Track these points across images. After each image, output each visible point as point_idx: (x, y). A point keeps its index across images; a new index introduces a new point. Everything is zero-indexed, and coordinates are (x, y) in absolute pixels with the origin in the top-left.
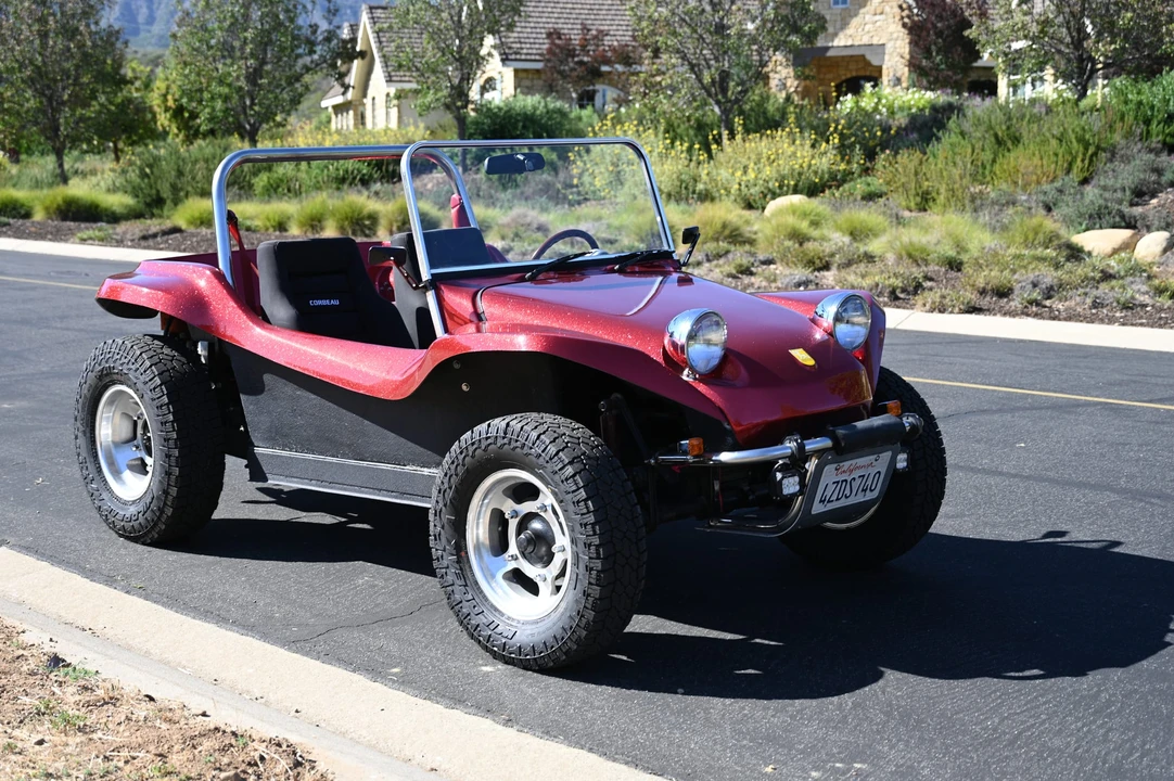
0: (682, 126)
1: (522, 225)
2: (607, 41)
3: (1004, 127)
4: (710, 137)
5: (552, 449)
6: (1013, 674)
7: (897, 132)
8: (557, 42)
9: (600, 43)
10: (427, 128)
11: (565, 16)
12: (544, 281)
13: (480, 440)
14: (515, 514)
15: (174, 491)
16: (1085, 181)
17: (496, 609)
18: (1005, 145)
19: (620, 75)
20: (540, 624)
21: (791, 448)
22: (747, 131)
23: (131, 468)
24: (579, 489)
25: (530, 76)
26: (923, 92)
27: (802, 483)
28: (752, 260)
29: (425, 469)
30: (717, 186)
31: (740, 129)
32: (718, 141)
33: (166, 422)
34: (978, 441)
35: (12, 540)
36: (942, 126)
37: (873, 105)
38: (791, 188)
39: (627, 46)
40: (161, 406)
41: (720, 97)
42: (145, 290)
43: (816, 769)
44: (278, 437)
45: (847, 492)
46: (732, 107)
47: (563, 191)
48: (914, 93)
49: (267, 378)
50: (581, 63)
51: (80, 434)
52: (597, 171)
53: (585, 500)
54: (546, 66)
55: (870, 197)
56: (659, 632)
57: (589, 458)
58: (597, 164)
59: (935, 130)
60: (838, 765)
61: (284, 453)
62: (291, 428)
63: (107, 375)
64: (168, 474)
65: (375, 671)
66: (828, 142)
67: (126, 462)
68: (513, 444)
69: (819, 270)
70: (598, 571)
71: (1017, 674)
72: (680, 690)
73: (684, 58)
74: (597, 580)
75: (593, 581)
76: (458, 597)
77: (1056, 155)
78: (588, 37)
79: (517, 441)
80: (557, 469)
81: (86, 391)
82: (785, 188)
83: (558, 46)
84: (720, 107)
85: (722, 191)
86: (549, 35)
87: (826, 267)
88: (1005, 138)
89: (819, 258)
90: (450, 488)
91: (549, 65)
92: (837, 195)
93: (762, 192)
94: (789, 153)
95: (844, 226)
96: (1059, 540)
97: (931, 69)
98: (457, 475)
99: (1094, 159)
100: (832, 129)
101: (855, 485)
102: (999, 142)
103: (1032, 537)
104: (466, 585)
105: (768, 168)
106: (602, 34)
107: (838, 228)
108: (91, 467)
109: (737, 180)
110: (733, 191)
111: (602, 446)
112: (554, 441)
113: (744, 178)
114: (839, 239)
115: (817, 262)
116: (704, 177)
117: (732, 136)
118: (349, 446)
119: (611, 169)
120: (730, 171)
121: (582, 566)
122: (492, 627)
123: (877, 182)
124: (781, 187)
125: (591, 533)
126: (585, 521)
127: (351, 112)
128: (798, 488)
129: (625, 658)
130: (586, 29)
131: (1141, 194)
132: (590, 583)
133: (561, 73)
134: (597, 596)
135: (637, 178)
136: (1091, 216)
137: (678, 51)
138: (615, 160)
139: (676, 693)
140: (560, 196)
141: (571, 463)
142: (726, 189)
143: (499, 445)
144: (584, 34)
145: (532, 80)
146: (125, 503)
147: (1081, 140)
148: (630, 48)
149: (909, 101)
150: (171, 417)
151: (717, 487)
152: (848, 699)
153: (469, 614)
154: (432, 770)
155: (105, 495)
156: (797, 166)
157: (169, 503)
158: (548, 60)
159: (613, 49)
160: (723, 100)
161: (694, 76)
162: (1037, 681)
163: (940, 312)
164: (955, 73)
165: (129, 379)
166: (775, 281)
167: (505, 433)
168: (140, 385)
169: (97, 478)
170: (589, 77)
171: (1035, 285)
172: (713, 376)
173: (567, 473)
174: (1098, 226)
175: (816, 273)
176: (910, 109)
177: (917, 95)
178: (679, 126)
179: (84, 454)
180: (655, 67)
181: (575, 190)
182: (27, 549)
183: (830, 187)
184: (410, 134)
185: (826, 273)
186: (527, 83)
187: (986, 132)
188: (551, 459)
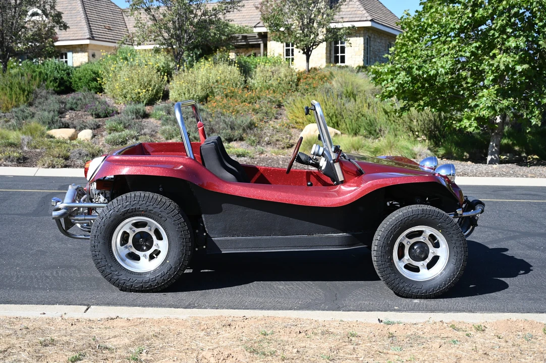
14: (409, 243)
15: (186, 263)
17: (409, 279)
20: (433, 281)
24: (458, 228)
33: (184, 230)
49: (224, 206)
75: (465, 260)
76: (393, 278)
80: (449, 222)
108: (110, 261)
121: (460, 256)
122: (410, 286)
131: (61, 113)
147: (20, 88)
150: (187, 228)
153: (398, 283)
155: (122, 273)
163: (52, 168)
165: (155, 213)
169: (114, 265)
173: (453, 223)
188: (446, 219)
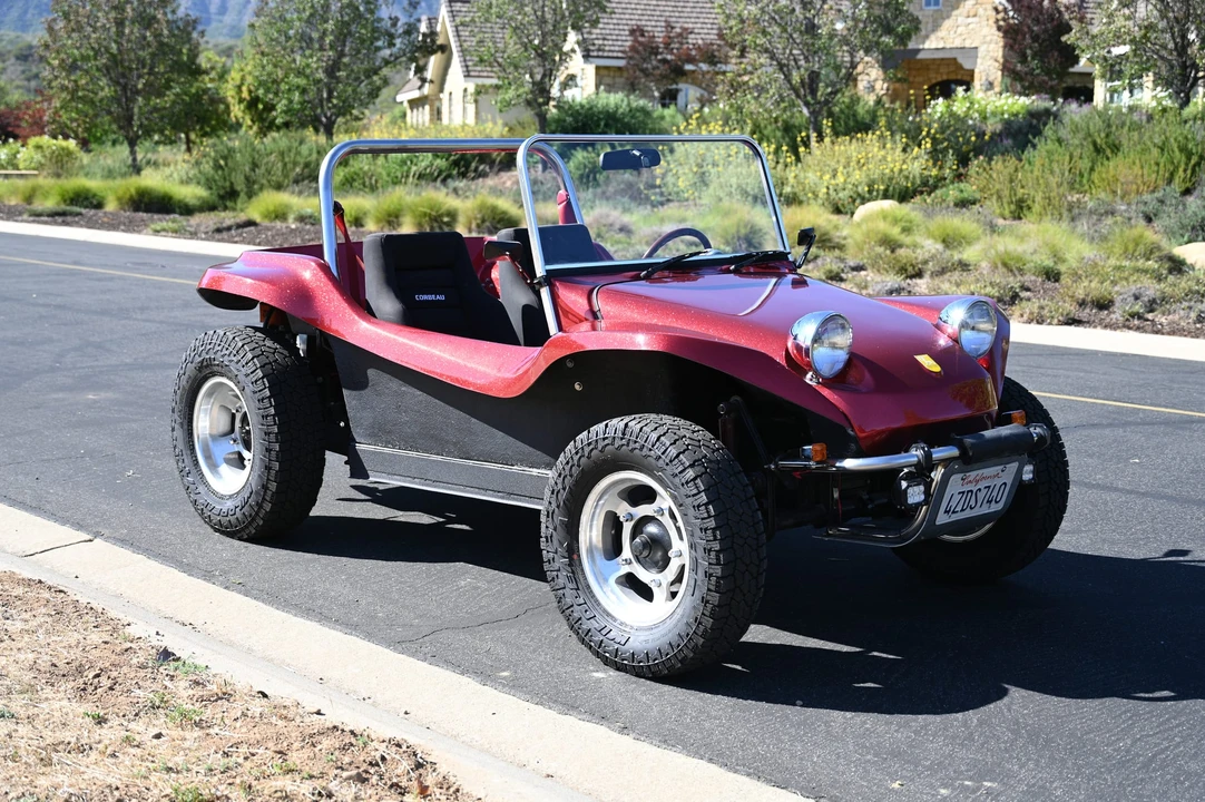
0: (769, 128)
1: (605, 226)
2: (692, 39)
3: (1103, 135)
4: (799, 139)
5: (673, 451)
6: (1142, 695)
7: (991, 137)
8: (641, 39)
9: (684, 41)
10: (506, 125)
11: (649, 12)
12: (659, 280)
13: (597, 441)
14: (630, 517)
15: (273, 486)
16: (1187, 192)
17: (608, 614)
18: (1104, 153)
19: (704, 74)
20: (654, 631)
21: (917, 456)
22: (836, 134)
23: (228, 461)
24: (699, 492)
25: (612, 74)
26: (1017, 97)
27: (927, 493)
28: (842, 266)
29: (535, 470)
30: (804, 190)
31: (828, 131)
32: (806, 144)
33: (267, 416)
34: (1090, 456)
35: (106, 532)
36: (1038, 133)
37: (965, 109)
38: (881, 193)
39: (712, 44)
40: (263, 399)
41: (809, 98)
42: (249, 281)
43: (945, 786)
44: (381, 434)
45: (973, 503)
46: (821, 109)
47: (646, 192)
48: (1007, 98)
49: (371, 373)
50: (664, 61)
51: (177, 426)
52: (680, 172)
53: (706, 505)
54: (628, 63)
55: (963, 204)
56: (773, 642)
57: (710, 461)
58: (681, 164)
59: (1030, 137)
60: (967, 783)
61: (386, 450)
62: (395, 425)
63: (207, 366)
64: (268, 468)
65: (485, 675)
66: (919, 146)
67: (224, 456)
68: (632, 445)
69: (912, 277)
70: (717, 578)
71: (1147, 695)
72: (799, 702)
73: (773, 57)
74: (717, 586)
75: (713, 588)
76: (569, 601)
77: (1158, 164)
78: (672, 35)
79: (636, 442)
80: (677, 472)
81: (185, 383)
82: (875, 193)
83: (641, 44)
84: (808, 108)
85: (810, 195)
86: (632, 32)
87: (919, 275)
88: (1104, 146)
89: (912, 265)
90: (564, 489)
91: (632, 62)
92: (928, 201)
93: (851, 197)
94: (880, 157)
95: (936, 233)
96: (1181, 558)
97: (1026, 74)
98: (571, 476)
99: (1197, 169)
100: (924, 133)
101: (981, 496)
102: (1098, 150)
103: (1154, 555)
104: (578, 589)
105: (857, 172)
106: (686, 32)
107: (930, 235)
108: (188, 461)
109: (826, 184)
110: (821, 195)
111: (722, 449)
112: (674, 443)
113: (833, 182)
114: (931, 246)
115: (910, 269)
116: (791, 180)
117: (821, 138)
118: (455, 444)
119: (695, 169)
120: (818, 174)
121: (701, 573)
122: (604, 632)
123: (969, 189)
124: (870, 192)
125: (712, 538)
126: (705, 526)
127: (427, 107)
128: (923, 497)
129: (739, 668)
130: (669, 26)
132: (709, 590)
133: (644, 71)
134: (716, 603)
135: (722, 180)
136: (1193, 228)
137: (766, 51)
138: (699, 161)
139: (794, 705)
140: (643, 196)
141: (692, 466)
142: (814, 193)
143: (616, 446)
144: (667, 32)
145: (614, 77)
146: (222, 497)
147: (1183, 149)
148: (715, 47)
149: (1002, 106)
150: (272, 411)
151: (836, 495)
152: (973, 716)
153: (580, 619)
154: (548, 776)
155: (201, 489)
156: (887, 171)
157: (268, 499)
158: (631, 58)
159: (699, 48)
160: (812, 102)
161: (783, 77)
162: (1169, 703)
163: (1038, 323)
164: (1051, 79)
165: (230, 371)
166: (866, 287)
167: (624, 434)
168: (241, 378)
169: (194, 471)
170: (672, 76)
171: (1137, 298)
172: (837, 380)
173: (688, 476)
174: (1200, 238)
175: (908, 281)
176: (1003, 114)
177: (1010, 101)
178: (766, 127)
179: (181, 445)
180: (743, 66)
181: (657, 190)
182: (122, 542)
183: (922, 193)
184: (488, 131)
185: (918, 281)
186: (608, 80)
187: (1085, 139)
188: (671, 461)
